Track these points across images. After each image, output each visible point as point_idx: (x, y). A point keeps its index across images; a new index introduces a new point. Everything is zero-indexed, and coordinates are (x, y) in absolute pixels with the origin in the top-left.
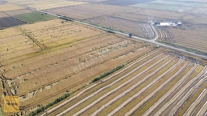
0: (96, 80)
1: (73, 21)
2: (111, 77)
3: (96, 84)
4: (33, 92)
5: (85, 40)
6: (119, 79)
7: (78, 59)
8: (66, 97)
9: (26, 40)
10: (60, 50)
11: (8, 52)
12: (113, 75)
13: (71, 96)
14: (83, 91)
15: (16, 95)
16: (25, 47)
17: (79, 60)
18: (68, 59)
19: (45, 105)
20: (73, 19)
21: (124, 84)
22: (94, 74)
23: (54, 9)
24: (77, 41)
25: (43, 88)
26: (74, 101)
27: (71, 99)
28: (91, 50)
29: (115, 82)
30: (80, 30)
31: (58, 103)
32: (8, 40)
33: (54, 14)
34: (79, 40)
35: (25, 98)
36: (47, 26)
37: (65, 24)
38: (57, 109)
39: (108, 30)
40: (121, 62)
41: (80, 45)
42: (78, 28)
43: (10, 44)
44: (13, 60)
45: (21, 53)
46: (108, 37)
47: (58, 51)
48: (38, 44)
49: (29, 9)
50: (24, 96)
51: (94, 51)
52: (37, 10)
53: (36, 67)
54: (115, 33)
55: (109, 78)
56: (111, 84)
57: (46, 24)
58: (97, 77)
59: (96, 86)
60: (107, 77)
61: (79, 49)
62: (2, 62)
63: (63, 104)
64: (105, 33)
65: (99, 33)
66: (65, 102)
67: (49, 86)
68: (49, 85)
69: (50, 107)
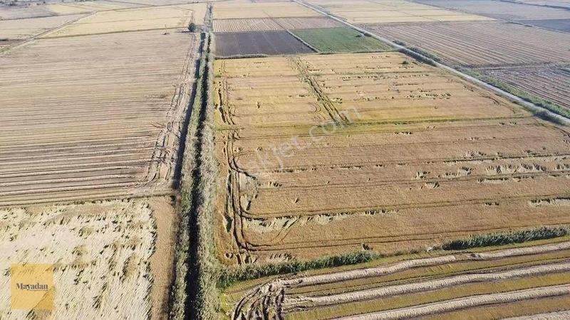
0: (456, 246)
1: (435, 66)
2: (509, 253)
3: (453, 258)
4: (284, 220)
5: (455, 124)
6: (536, 270)
7: (421, 171)
8: (360, 260)
9: (304, 92)
10: (379, 136)
11: (259, 111)
12: (518, 251)
13: (372, 264)
14: (411, 263)
15: (248, 211)
16: (297, 108)
17: (421, 174)
18: (393, 163)
19: (302, 261)
20: (436, 60)
21: (547, 291)
22: (457, 228)
23: (392, 26)
24: (432, 121)
25: (310, 218)
26: (378, 279)
27: (371, 271)
28: (468, 155)
29: (517, 272)
30: (448, 92)
31: (335, 269)
32: (266, 84)
33: (387, 38)
34: (438, 121)
35: (265, 225)
36: (362, 66)
37: (410, 69)
38: (329, 283)
39: (540, 109)
40: (558, 220)
41: (439, 136)
42: (442, 86)
43: (267, 93)
44: (263, 132)
45: (284, 120)
46: (534, 131)
47: (371, 137)
48: (327, 106)
49: (330, 18)
50: (263, 221)
51: (475, 163)
52: (350, 22)
53: (310, 163)
54: (564, 125)
55: (500, 254)
56: (502, 275)
57: (360, 61)
58: (462, 238)
59: (451, 262)
60: (495, 248)
61: (432, 144)
62: (241, 130)
63: (346, 275)
64: (526, 117)
65: (505, 112)
66: (353, 272)
67: (325, 217)
68: (327, 215)
69: (312, 271)
